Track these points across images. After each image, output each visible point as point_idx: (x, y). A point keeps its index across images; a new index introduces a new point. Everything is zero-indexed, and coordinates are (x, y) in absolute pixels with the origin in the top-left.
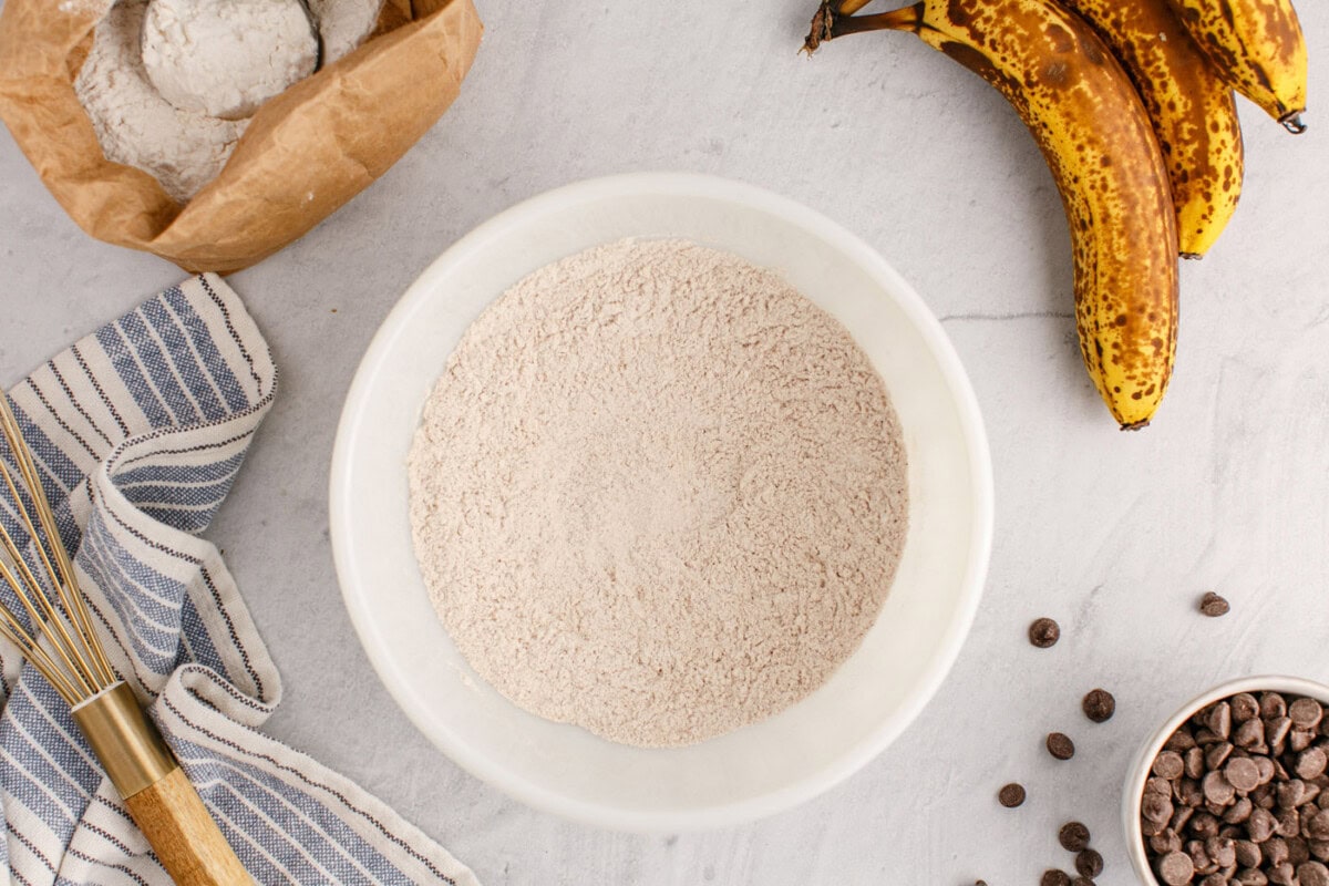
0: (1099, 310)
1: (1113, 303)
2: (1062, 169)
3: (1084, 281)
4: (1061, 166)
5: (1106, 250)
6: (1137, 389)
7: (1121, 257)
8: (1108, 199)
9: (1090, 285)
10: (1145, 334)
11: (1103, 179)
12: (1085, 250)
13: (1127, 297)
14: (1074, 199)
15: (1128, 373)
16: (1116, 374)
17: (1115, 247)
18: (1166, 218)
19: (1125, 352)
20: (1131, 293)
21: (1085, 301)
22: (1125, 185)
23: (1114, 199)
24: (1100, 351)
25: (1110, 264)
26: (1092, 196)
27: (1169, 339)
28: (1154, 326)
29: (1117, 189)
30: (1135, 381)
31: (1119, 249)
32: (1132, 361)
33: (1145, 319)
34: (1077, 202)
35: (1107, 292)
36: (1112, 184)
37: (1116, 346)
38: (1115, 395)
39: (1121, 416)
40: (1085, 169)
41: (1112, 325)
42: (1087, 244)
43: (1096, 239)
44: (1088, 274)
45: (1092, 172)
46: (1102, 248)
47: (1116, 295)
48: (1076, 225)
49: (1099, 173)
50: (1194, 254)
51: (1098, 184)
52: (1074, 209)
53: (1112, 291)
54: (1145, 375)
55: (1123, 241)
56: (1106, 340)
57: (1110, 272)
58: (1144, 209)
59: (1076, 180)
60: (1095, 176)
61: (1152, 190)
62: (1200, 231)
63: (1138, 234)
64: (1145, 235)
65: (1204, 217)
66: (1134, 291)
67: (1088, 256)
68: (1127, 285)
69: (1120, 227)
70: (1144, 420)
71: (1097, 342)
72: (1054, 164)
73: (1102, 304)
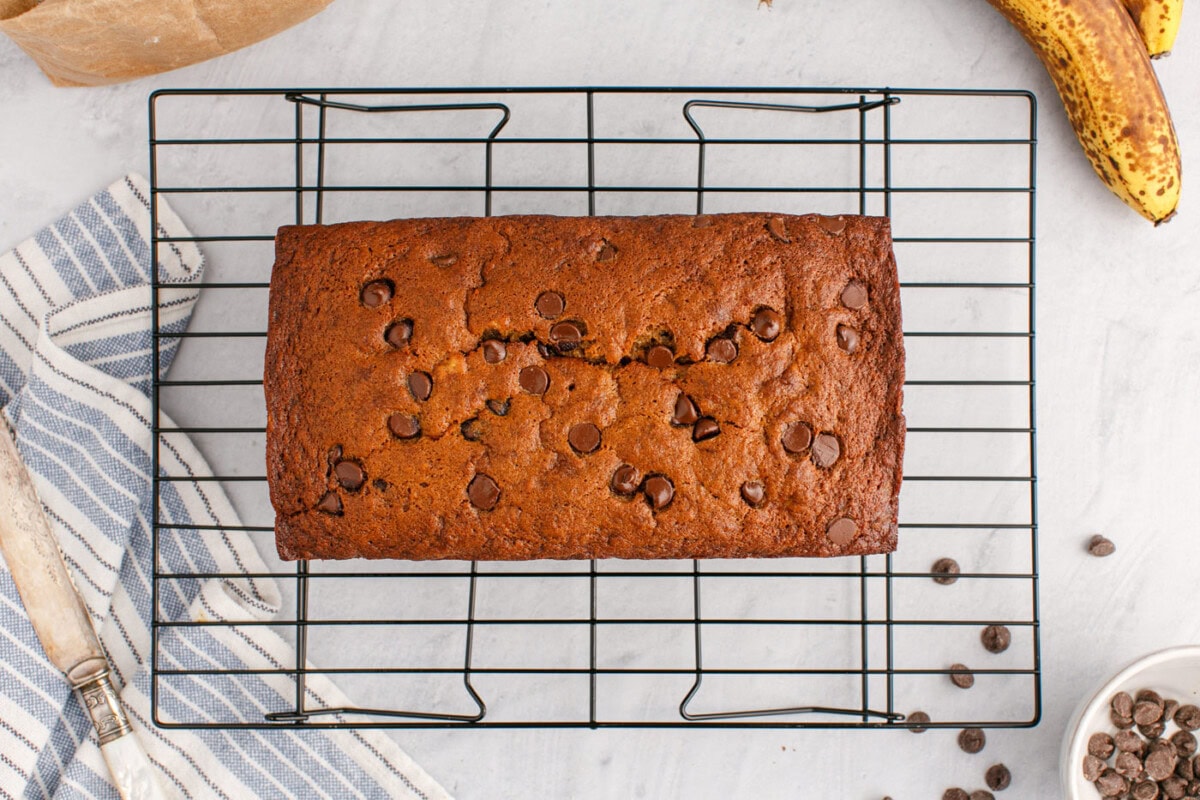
0: (1103, 129)
1: (1114, 120)
2: (1028, 22)
3: (1080, 111)
4: (1026, 20)
5: (1091, 77)
6: (1158, 186)
7: (1107, 77)
8: (1078, 33)
9: (1087, 113)
10: (1151, 136)
11: (1069, 17)
12: (1072, 84)
13: (1125, 109)
14: (1047, 44)
15: (1147, 175)
16: (1136, 180)
17: (1099, 71)
18: (1132, 31)
19: (1139, 158)
20: (1126, 105)
21: (1088, 127)
22: (1089, 15)
23: (1083, 30)
24: (1115, 165)
25: (1099, 87)
26: (1063, 35)
27: (1171, 133)
28: (1156, 127)
29: (1084, 21)
30: (1156, 180)
31: (1103, 72)
32: (1148, 164)
33: (1146, 124)
34: (1051, 45)
35: (1105, 112)
36: (1077, 19)
37: (1129, 156)
38: (1142, 199)
39: (1152, 215)
40: (1050, 14)
41: (1119, 140)
42: (1072, 78)
43: (1079, 70)
44: (1081, 103)
45: (1057, 14)
46: (1088, 76)
47: (1114, 111)
48: (1056, 66)
49: (1062, 13)
50: (1164, 52)
51: (1065, 23)
52: (1050, 52)
53: (1110, 111)
54: (1162, 171)
55: (1104, 64)
56: (1118, 154)
57: (1101, 94)
58: (1112, 30)
59: (1044, 26)
60: (1061, 17)
61: (1112, 11)
62: (1162, 31)
63: (1114, 53)
64: (1120, 52)
65: (1162, 17)
66: (1128, 102)
67: (1076, 88)
68: (1120, 100)
69: (1097, 52)
70: (1173, 211)
71: (1111, 160)
72: (1018, 20)
73: (1104, 124)
